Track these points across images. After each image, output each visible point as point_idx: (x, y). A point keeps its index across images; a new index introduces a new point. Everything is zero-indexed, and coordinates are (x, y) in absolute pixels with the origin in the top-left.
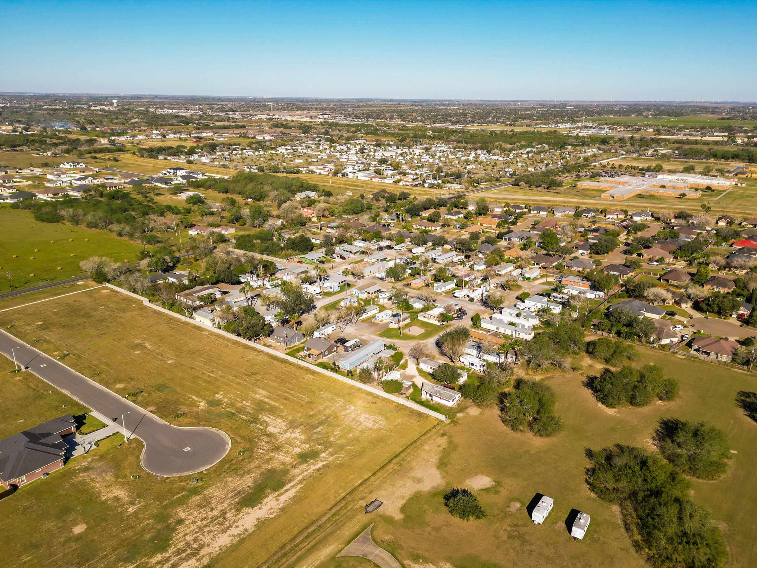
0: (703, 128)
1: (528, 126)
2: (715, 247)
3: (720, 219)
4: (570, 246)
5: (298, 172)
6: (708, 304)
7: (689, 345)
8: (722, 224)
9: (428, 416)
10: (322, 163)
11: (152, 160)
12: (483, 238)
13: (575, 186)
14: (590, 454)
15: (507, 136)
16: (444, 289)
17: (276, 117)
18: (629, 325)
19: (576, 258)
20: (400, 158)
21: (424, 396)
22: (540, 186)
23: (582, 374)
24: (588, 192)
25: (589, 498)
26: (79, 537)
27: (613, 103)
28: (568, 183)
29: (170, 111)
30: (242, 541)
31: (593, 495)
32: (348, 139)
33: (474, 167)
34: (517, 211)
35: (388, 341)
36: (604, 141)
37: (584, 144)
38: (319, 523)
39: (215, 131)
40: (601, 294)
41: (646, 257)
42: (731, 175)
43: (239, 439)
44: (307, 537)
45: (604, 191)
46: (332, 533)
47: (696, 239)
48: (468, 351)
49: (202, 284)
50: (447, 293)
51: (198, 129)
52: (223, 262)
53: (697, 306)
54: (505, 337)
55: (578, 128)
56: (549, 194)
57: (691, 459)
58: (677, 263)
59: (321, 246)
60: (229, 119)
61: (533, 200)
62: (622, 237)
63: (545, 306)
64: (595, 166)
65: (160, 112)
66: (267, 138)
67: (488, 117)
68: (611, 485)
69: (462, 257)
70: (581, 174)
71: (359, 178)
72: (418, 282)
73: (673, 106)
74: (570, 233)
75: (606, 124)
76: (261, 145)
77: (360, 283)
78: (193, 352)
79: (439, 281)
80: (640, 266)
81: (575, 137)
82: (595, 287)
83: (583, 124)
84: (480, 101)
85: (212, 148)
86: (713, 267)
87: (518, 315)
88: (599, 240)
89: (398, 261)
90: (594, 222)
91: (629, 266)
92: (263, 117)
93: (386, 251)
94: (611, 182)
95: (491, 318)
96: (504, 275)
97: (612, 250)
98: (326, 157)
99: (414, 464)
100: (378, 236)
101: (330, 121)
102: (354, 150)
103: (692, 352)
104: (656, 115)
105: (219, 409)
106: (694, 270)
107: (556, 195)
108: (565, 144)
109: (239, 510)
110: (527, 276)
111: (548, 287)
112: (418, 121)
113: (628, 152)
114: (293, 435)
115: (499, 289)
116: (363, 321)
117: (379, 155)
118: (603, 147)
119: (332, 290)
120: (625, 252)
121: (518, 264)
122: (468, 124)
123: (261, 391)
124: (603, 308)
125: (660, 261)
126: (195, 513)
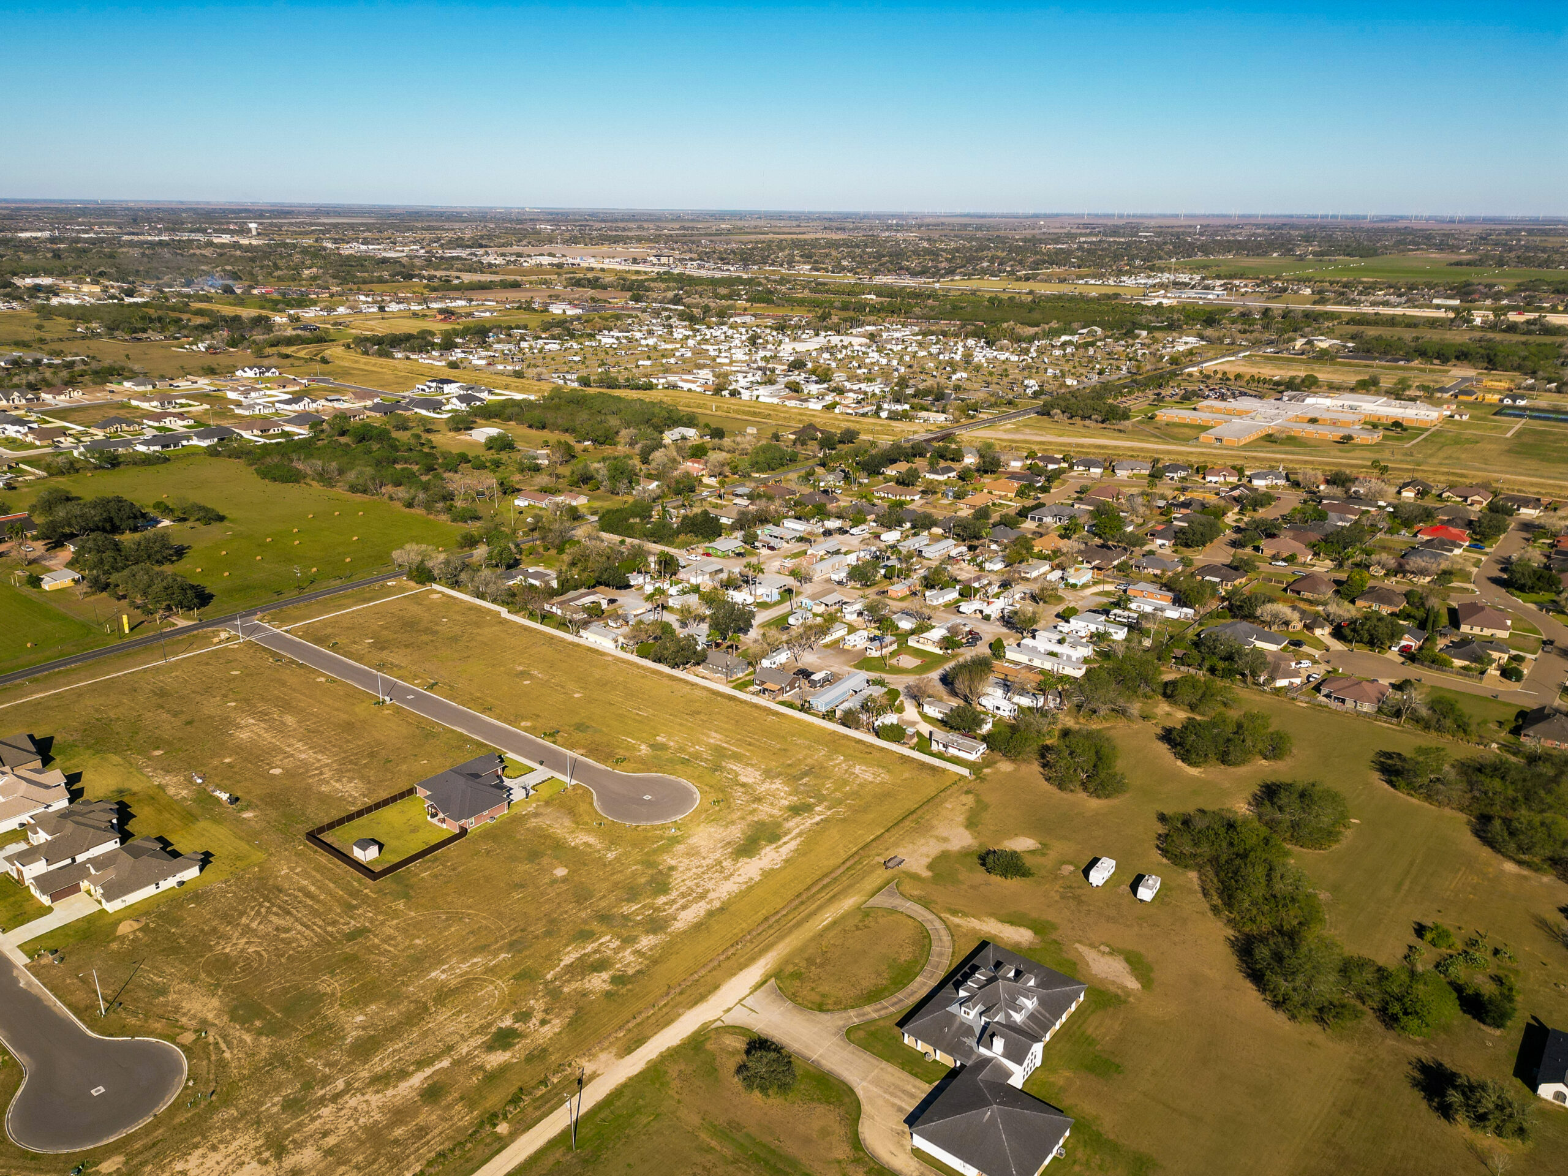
0: (1411, 287)
1: (1062, 281)
2: (1388, 536)
4: (1141, 532)
5: (650, 387)
6: (1354, 630)
7: (1317, 688)
8: (1408, 495)
9: (945, 770)
10: (690, 366)
11: (383, 360)
12: (995, 517)
13: (1151, 418)
14: (1163, 818)
15: (1022, 305)
16: (941, 601)
17: (568, 260)
18: (1229, 657)
19: (1151, 553)
21: (935, 747)
22: (1089, 418)
23: (1156, 724)
24: (1176, 430)
28: (1140, 411)
29: (363, 247)
32: (721, 315)
33: (965, 375)
34: (1051, 467)
36: (1212, 317)
37: (1171, 327)
39: (469, 294)
40: (1190, 611)
41: (1268, 552)
42: (1447, 395)
45: (1205, 429)
47: (1356, 522)
48: (990, 690)
50: (946, 606)
51: (435, 290)
53: (1338, 633)
54: (1043, 672)
55: (1161, 285)
56: (1105, 432)
57: (1295, 825)
58: (1318, 563)
59: (733, 528)
61: (1078, 445)
62: (1231, 518)
63: (1102, 628)
64: (1190, 375)
65: (347, 250)
66: (571, 312)
67: (981, 260)
68: (1188, 850)
70: (1163, 393)
71: (761, 399)
72: (899, 588)
74: (1141, 510)
75: (1218, 277)
79: (933, 587)
80: (1255, 569)
81: (1154, 309)
82: (1181, 600)
83: (1172, 277)
85: (483, 334)
86: (1376, 572)
87: (1060, 642)
88: (1191, 523)
89: (861, 554)
90: (1184, 489)
91: (1236, 567)
92: (544, 260)
93: (839, 537)
94: (1220, 410)
95: (1019, 644)
96: (1035, 580)
97: (1211, 541)
98: (689, 354)
100: (818, 512)
102: (737, 337)
103: (1321, 699)
104: (1322, 254)
106: (1343, 576)
107: (1117, 434)
108: (1135, 324)
110: (1072, 581)
111: (1106, 599)
112: (844, 268)
113: (1255, 344)
117: (788, 350)
118: (1208, 330)
119: (769, 600)
120: (1234, 544)
121: (1057, 561)
122: (942, 276)
124: (1190, 633)
125: (1291, 559)
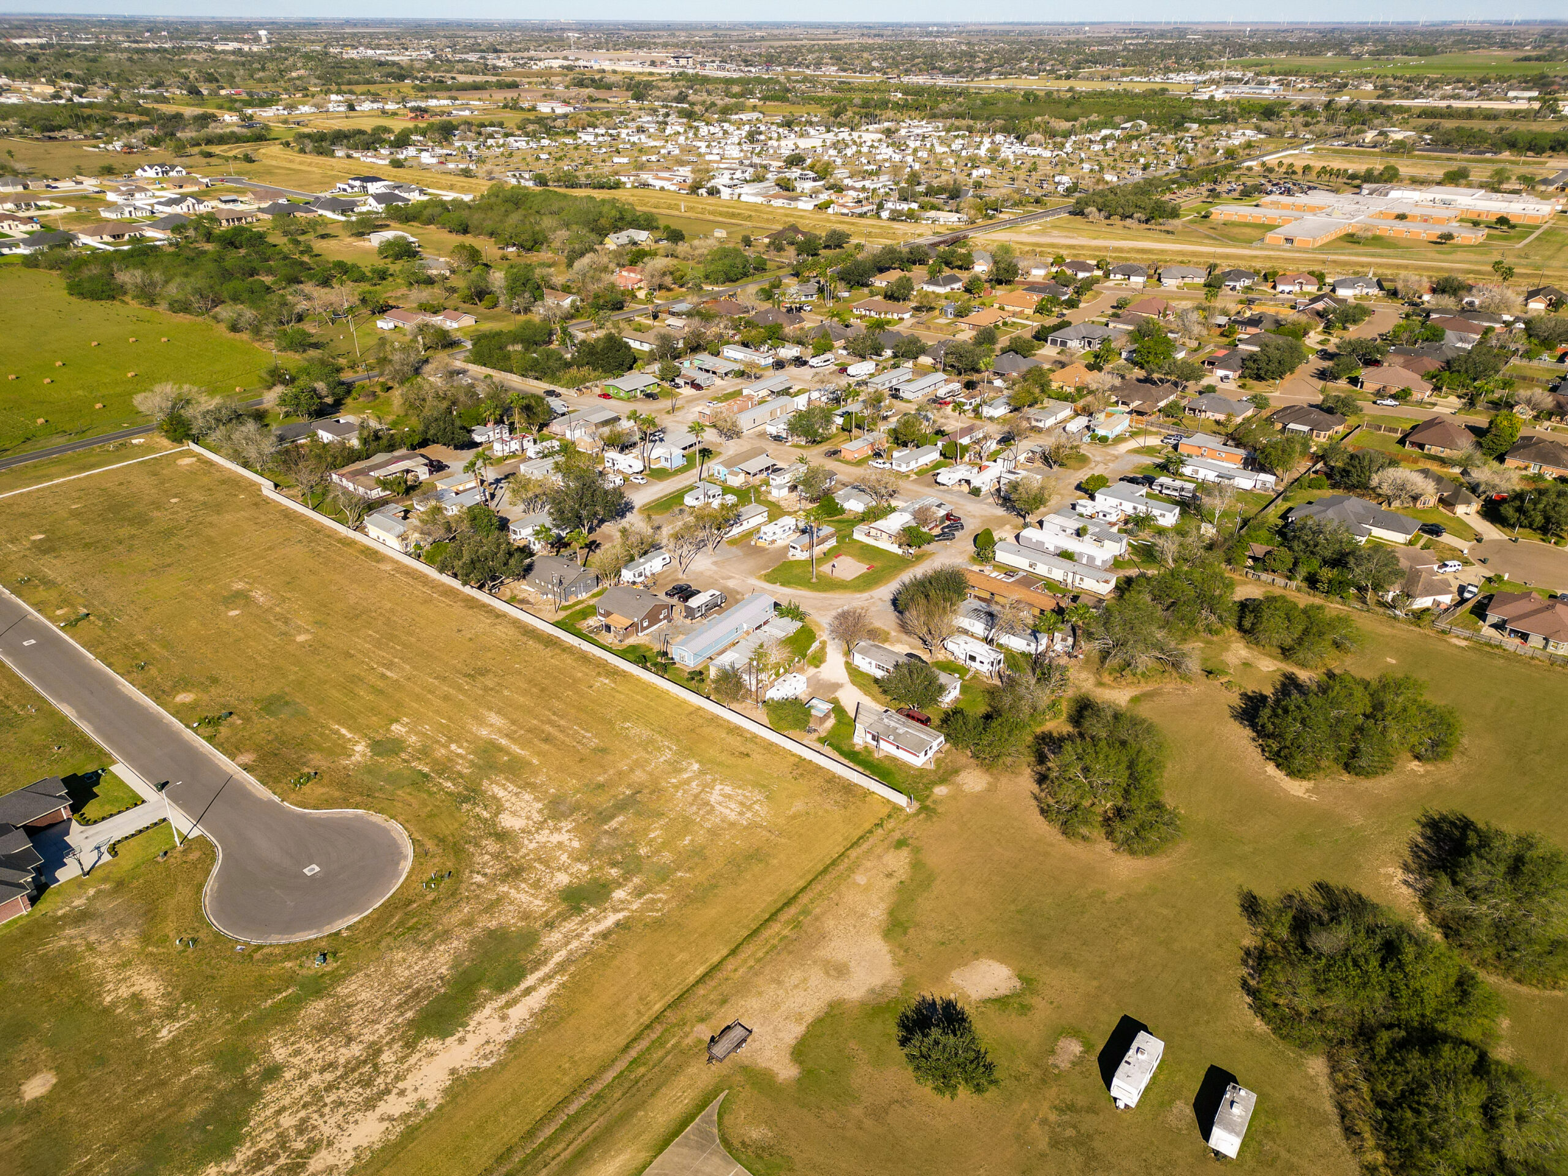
0: (1483, 81)
1: (1106, 78)
2: (1525, 362)
3: (1531, 295)
4: (1196, 360)
5: (617, 185)
6: (1520, 510)
7: (1480, 611)
8: (1538, 306)
9: (868, 793)
10: (669, 163)
11: (321, 160)
12: (1003, 341)
13: (1205, 217)
14: (1251, 906)
15: (1059, 101)
16: (913, 465)
17: (581, 63)
18: (1339, 561)
19: (1211, 389)
20: (832, 152)
21: (861, 739)
22: (1131, 217)
23: (1228, 685)
24: (1236, 230)
25: (1251, 1035)
26: (36, 1108)
27: (1285, 27)
28: (1191, 210)
29: (370, 52)
30: (410, 1134)
31: (1259, 1025)
32: (726, 111)
33: (988, 172)
34: (1081, 275)
35: (786, 594)
36: (1269, 112)
37: (1225, 119)
38: (597, 1087)
39: (454, 93)
40: (1269, 479)
41: (1370, 386)
42: (1551, 188)
43: (430, 845)
44: (565, 1127)
45: (1271, 228)
46: (625, 1117)
47: (1480, 343)
48: (965, 622)
49: (391, 447)
50: (921, 473)
51: (422, 89)
52: (437, 396)
53: (1492, 511)
54: (1050, 585)
55: (1212, 82)
56: (1149, 233)
57: (1502, 930)
58: (1440, 401)
59: (652, 357)
60: (486, 69)
61: (1116, 250)
62: (1313, 339)
63: (1142, 508)
64: (1250, 169)
65: (352, 54)
66: (561, 110)
67: (1021, 60)
68: (1305, 1001)
69: (956, 386)
70: (1219, 188)
71: (743, 198)
72: (857, 447)
73: (1415, 32)
74: (1196, 329)
75: (1272, 73)
76: (546, 126)
77: (732, 448)
78: (355, 615)
79: (905, 445)
80: (1357, 410)
81: (1206, 102)
82: (1256, 463)
83: (1223, 74)
84: (1005, 24)
85: (446, 131)
86: (1524, 414)
87: (1079, 533)
88: (1264, 346)
89: (815, 395)
90: (1250, 302)
91: (1330, 410)
92: (556, 63)
93: (792, 370)
94: (1286, 207)
95: (1017, 537)
96: (1049, 430)
97: (1292, 370)
98: (677, 152)
99: (829, 923)
100: (775, 336)
101: (690, 71)
102: (738, 134)
103: (1487, 631)
104: (1379, 53)
105: (395, 764)
106: (1481, 420)
107: (1163, 236)
108: (1185, 118)
109: (410, 1045)
110: (1101, 432)
111: (1148, 460)
112: (873, 69)
113: (1320, 136)
114: (556, 838)
115: (1038, 464)
116: (733, 542)
117: (788, 145)
118: (1267, 124)
119: (667, 465)
120: (1322, 375)
121: (1081, 403)
122: (977, 75)
123: (494, 718)
124: (1272, 515)
125: (1402, 396)
126: (310, 1049)
